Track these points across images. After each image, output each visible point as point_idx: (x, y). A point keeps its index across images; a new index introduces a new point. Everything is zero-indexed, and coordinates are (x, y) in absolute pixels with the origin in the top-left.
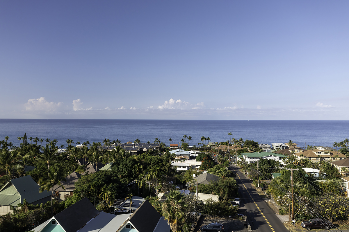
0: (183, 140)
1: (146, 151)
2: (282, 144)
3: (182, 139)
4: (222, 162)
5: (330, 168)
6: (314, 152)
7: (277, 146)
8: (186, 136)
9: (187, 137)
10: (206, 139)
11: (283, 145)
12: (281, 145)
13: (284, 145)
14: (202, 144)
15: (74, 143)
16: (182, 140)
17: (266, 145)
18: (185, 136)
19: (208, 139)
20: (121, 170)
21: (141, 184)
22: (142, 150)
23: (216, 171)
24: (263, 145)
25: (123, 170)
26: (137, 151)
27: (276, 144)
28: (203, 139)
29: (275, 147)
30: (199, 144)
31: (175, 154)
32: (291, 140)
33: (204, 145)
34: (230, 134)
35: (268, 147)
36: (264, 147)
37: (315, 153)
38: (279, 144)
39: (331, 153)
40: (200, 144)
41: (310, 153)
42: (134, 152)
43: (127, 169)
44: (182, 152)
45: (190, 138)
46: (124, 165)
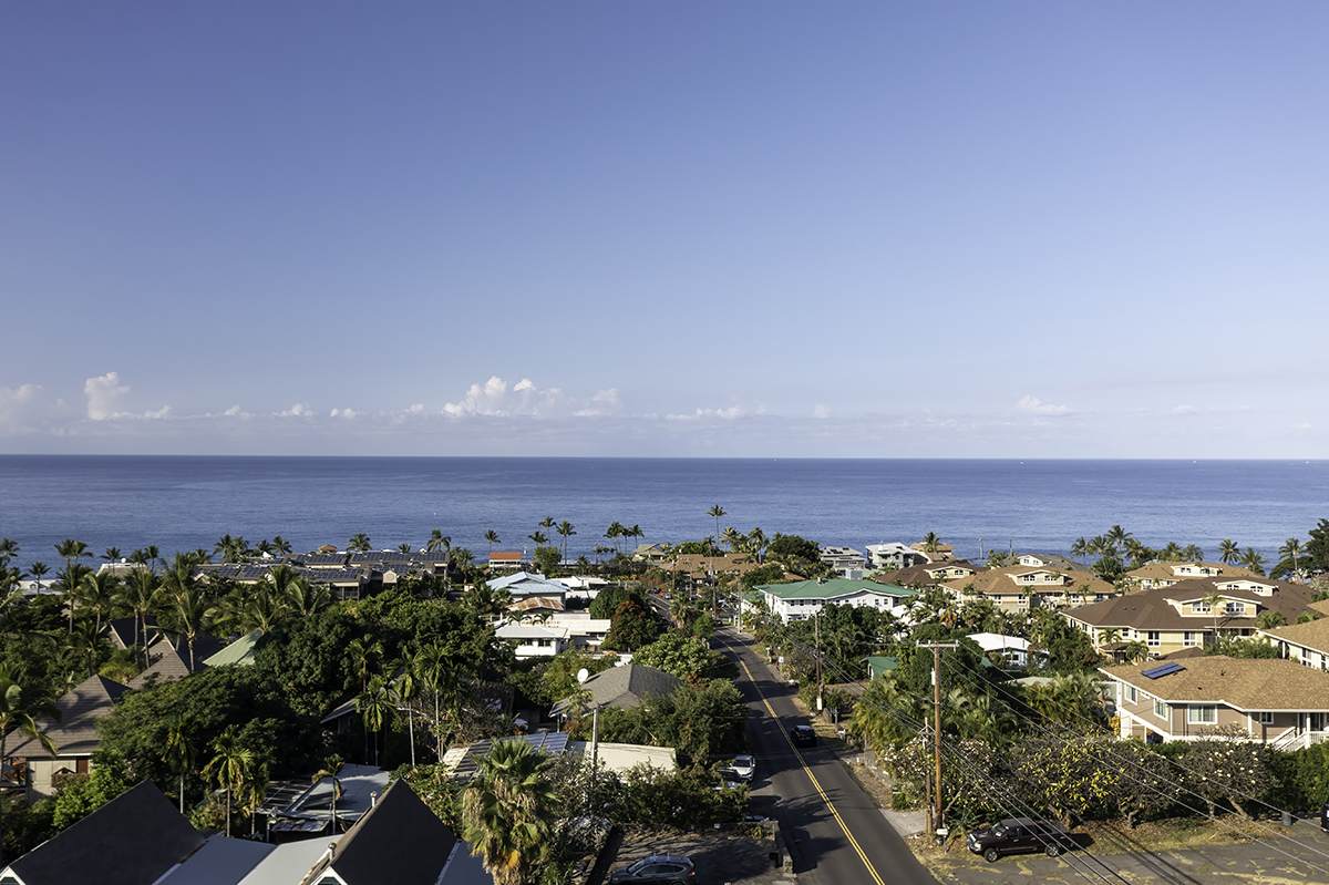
0: (538, 538)
1: (395, 581)
2: (903, 546)
3: (537, 534)
4: (688, 620)
5: (1062, 633)
6: (1010, 576)
7: (885, 557)
8: (549, 520)
9: (554, 523)
10: (626, 530)
11: (904, 552)
12: (898, 553)
13: (908, 551)
14: (612, 550)
15: (90, 554)
16: (533, 536)
17: (845, 553)
18: (549, 523)
19: (636, 531)
20: (295, 663)
21: (376, 716)
22: (378, 578)
23: (665, 655)
24: (835, 551)
25: (301, 662)
26: (357, 584)
27: (880, 547)
28: (615, 530)
29: (876, 560)
30: (599, 551)
31: (511, 590)
32: (932, 534)
33: (620, 556)
34: (717, 512)
35: (854, 558)
36: (838, 559)
37: (1015, 578)
38: (891, 548)
39: (1066, 579)
40: (606, 550)
41: (997, 579)
42: (346, 588)
43: (320, 658)
44: (537, 585)
45: (567, 529)
46: (305, 643)
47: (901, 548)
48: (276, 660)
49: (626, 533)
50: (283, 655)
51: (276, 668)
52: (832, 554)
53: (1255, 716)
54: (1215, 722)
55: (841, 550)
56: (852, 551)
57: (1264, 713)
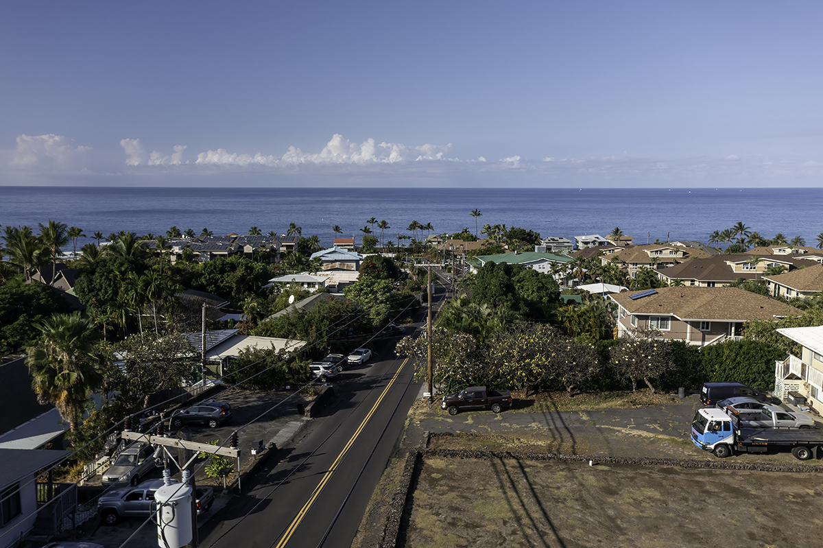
0: (366, 230)
1: (251, 252)
2: (600, 237)
3: (366, 228)
6: (646, 251)
7: (586, 243)
8: (373, 219)
9: (376, 221)
10: (422, 226)
11: (599, 241)
12: (595, 241)
13: (602, 239)
14: (409, 238)
16: (364, 229)
17: (560, 241)
18: (373, 221)
19: (429, 227)
20: (98, 287)
21: (122, 318)
22: (242, 250)
24: (553, 240)
25: (101, 285)
27: (584, 237)
28: (414, 226)
29: (581, 246)
30: (400, 238)
31: (320, 260)
32: (618, 229)
33: (414, 241)
34: (477, 213)
35: (566, 244)
36: (555, 245)
37: (649, 253)
38: (591, 238)
39: (684, 253)
40: (405, 238)
41: (637, 253)
43: (112, 283)
44: (340, 255)
45: (384, 225)
46: (103, 274)
47: (598, 238)
48: (85, 285)
49: (422, 227)
50: (91, 281)
51: (86, 289)
52: (552, 241)
53: (694, 324)
54: (669, 330)
55: (558, 239)
56: (565, 240)
57: (703, 322)
